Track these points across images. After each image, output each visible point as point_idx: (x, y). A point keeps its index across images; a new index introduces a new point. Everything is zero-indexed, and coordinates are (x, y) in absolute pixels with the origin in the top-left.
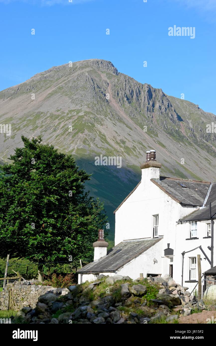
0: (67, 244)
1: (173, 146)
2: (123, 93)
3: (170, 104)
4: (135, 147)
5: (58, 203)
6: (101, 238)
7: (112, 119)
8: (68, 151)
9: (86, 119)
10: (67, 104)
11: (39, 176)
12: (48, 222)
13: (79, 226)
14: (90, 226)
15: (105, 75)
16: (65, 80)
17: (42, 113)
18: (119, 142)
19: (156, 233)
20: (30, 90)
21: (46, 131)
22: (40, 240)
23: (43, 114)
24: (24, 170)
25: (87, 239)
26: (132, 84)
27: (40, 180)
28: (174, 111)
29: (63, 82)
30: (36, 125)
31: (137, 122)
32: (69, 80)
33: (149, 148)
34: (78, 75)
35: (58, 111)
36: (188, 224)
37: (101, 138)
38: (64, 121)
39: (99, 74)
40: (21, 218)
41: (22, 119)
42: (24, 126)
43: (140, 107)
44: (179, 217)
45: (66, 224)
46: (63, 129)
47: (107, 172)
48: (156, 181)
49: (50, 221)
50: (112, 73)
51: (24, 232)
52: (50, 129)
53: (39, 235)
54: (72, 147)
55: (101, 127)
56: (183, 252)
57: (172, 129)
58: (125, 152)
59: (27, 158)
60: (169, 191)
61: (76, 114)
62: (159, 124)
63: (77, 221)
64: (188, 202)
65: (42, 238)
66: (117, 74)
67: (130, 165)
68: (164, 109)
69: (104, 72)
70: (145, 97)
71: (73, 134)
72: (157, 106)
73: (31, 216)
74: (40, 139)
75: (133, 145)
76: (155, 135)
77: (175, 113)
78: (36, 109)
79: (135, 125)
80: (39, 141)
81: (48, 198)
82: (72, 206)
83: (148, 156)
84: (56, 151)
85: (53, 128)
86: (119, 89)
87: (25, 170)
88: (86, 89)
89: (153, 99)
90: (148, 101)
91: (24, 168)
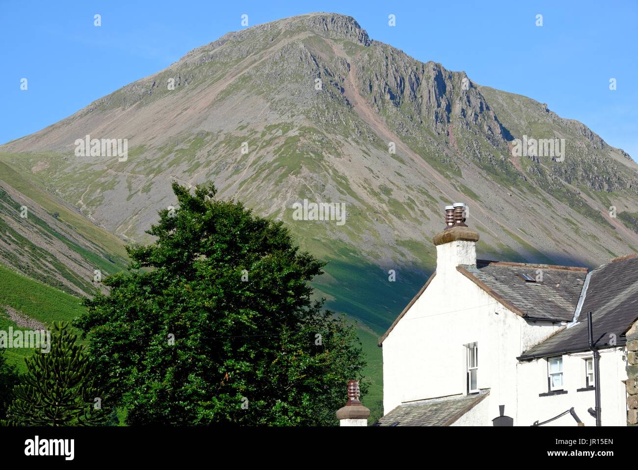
0: (280, 416)
1: (495, 194)
2: (383, 85)
3: (484, 104)
4: (413, 201)
5: (256, 325)
6: (353, 399)
7: (361, 141)
8: (268, 215)
9: (303, 146)
10: (262, 112)
11: (213, 268)
12: (236, 369)
13: (305, 375)
14: (329, 375)
15: (341, 46)
16: (255, 61)
17: (208, 134)
18: (377, 190)
19: (473, 384)
20: (179, 84)
21: (217, 174)
22: (221, 409)
23: (209, 137)
24: (180, 257)
25: (323, 402)
26: (402, 64)
27: (217, 278)
28: (494, 119)
29: (251, 65)
30: (195, 161)
31: (414, 146)
32: (263, 59)
33: (442, 201)
34: (282, 49)
35: (242, 128)
36: (542, 361)
37: (337, 183)
38: (257, 150)
39: (329, 45)
40: (178, 362)
41: (165, 149)
42: (170, 165)
43: (420, 113)
44: (522, 347)
45: (276, 370)
46: (254, 167)
47: (355, 257)
48: (469, 269)
49: (242, 366)
50: (355, 40)
51: (185, 393)
52: (226, 169)
53: (217, 398)
54: (275, 205)
55: (338, 159)
56: (535, 423)
57: (492, 159)
58: (390, 211)
59: (186, 231)
60: (497, 290)
61: (281, 135)
62: (462, 149)
63: (299, 363)
64: (540, 313)
65: (224, 405)
66: (367, 44)
67: (403, 240)
68: (473, 115)
69: (340, 40)
70: (429, 91)
71: (277, 178)
72: (457, 108)
73: (199, 357)
74: (213, 189)
75: (407, 195)
76: (454, 173)
77: (496, 123)
78: (194, 126)
79: (410, 154)
80: (211, 192)
81: (235, 316)
82: (287, 331)
83: (449, 216)
84: (248, 213)
85: (232, 166)
86: (373, 76)
87: (182, 257)
88: (302, 77)
89: (448, 95)
90: (437, 100)
91: (180, 253)
